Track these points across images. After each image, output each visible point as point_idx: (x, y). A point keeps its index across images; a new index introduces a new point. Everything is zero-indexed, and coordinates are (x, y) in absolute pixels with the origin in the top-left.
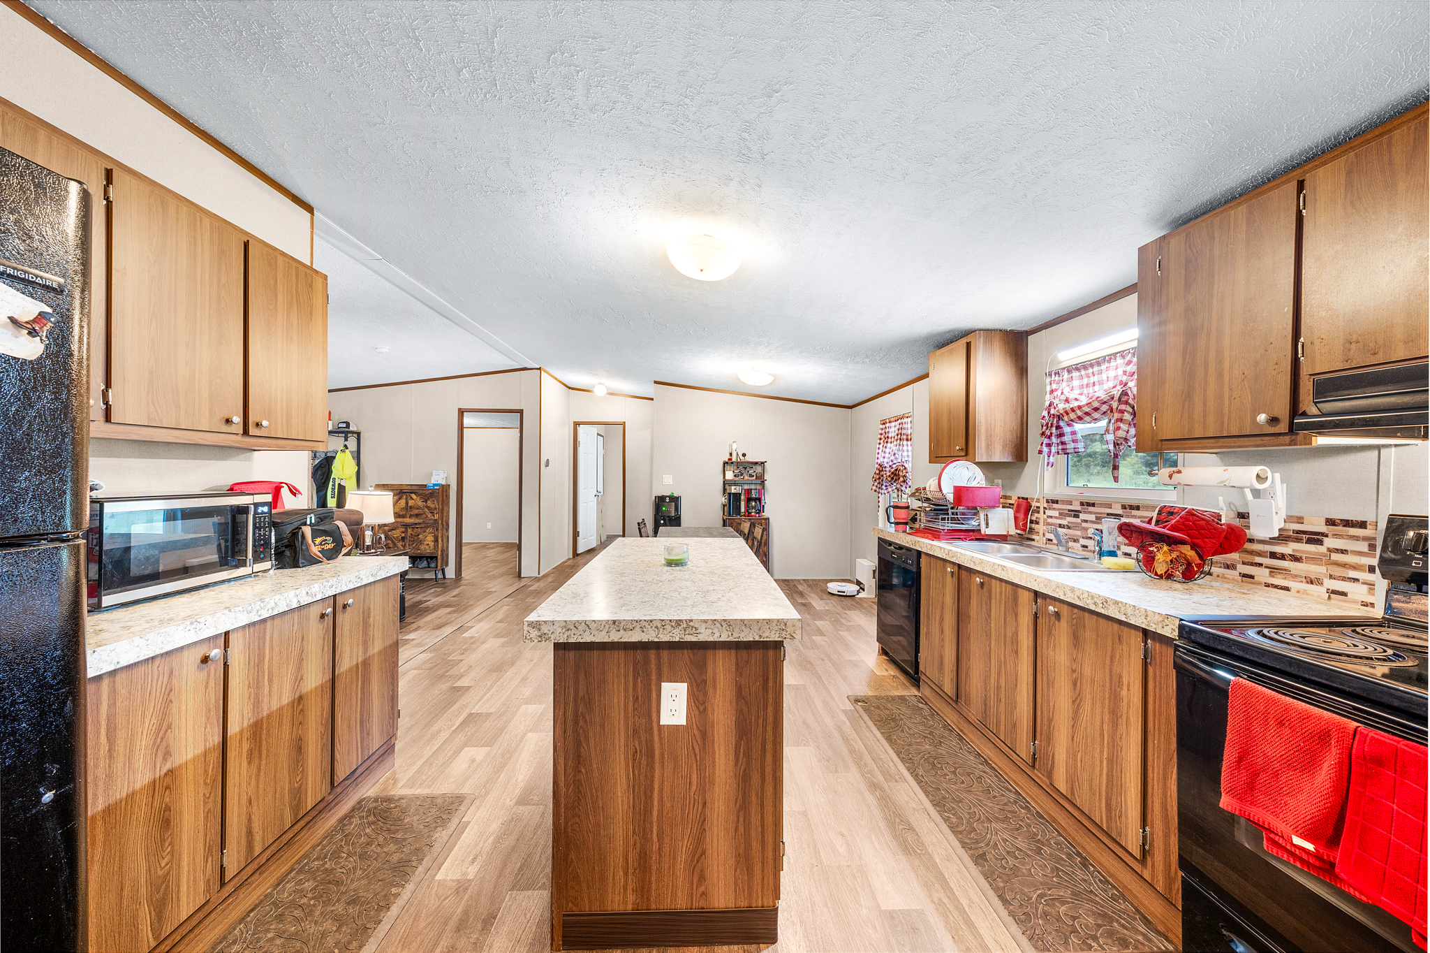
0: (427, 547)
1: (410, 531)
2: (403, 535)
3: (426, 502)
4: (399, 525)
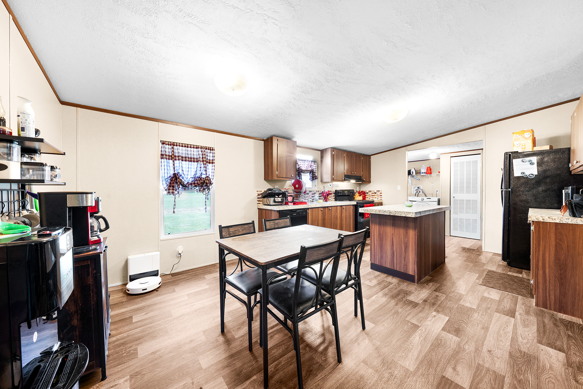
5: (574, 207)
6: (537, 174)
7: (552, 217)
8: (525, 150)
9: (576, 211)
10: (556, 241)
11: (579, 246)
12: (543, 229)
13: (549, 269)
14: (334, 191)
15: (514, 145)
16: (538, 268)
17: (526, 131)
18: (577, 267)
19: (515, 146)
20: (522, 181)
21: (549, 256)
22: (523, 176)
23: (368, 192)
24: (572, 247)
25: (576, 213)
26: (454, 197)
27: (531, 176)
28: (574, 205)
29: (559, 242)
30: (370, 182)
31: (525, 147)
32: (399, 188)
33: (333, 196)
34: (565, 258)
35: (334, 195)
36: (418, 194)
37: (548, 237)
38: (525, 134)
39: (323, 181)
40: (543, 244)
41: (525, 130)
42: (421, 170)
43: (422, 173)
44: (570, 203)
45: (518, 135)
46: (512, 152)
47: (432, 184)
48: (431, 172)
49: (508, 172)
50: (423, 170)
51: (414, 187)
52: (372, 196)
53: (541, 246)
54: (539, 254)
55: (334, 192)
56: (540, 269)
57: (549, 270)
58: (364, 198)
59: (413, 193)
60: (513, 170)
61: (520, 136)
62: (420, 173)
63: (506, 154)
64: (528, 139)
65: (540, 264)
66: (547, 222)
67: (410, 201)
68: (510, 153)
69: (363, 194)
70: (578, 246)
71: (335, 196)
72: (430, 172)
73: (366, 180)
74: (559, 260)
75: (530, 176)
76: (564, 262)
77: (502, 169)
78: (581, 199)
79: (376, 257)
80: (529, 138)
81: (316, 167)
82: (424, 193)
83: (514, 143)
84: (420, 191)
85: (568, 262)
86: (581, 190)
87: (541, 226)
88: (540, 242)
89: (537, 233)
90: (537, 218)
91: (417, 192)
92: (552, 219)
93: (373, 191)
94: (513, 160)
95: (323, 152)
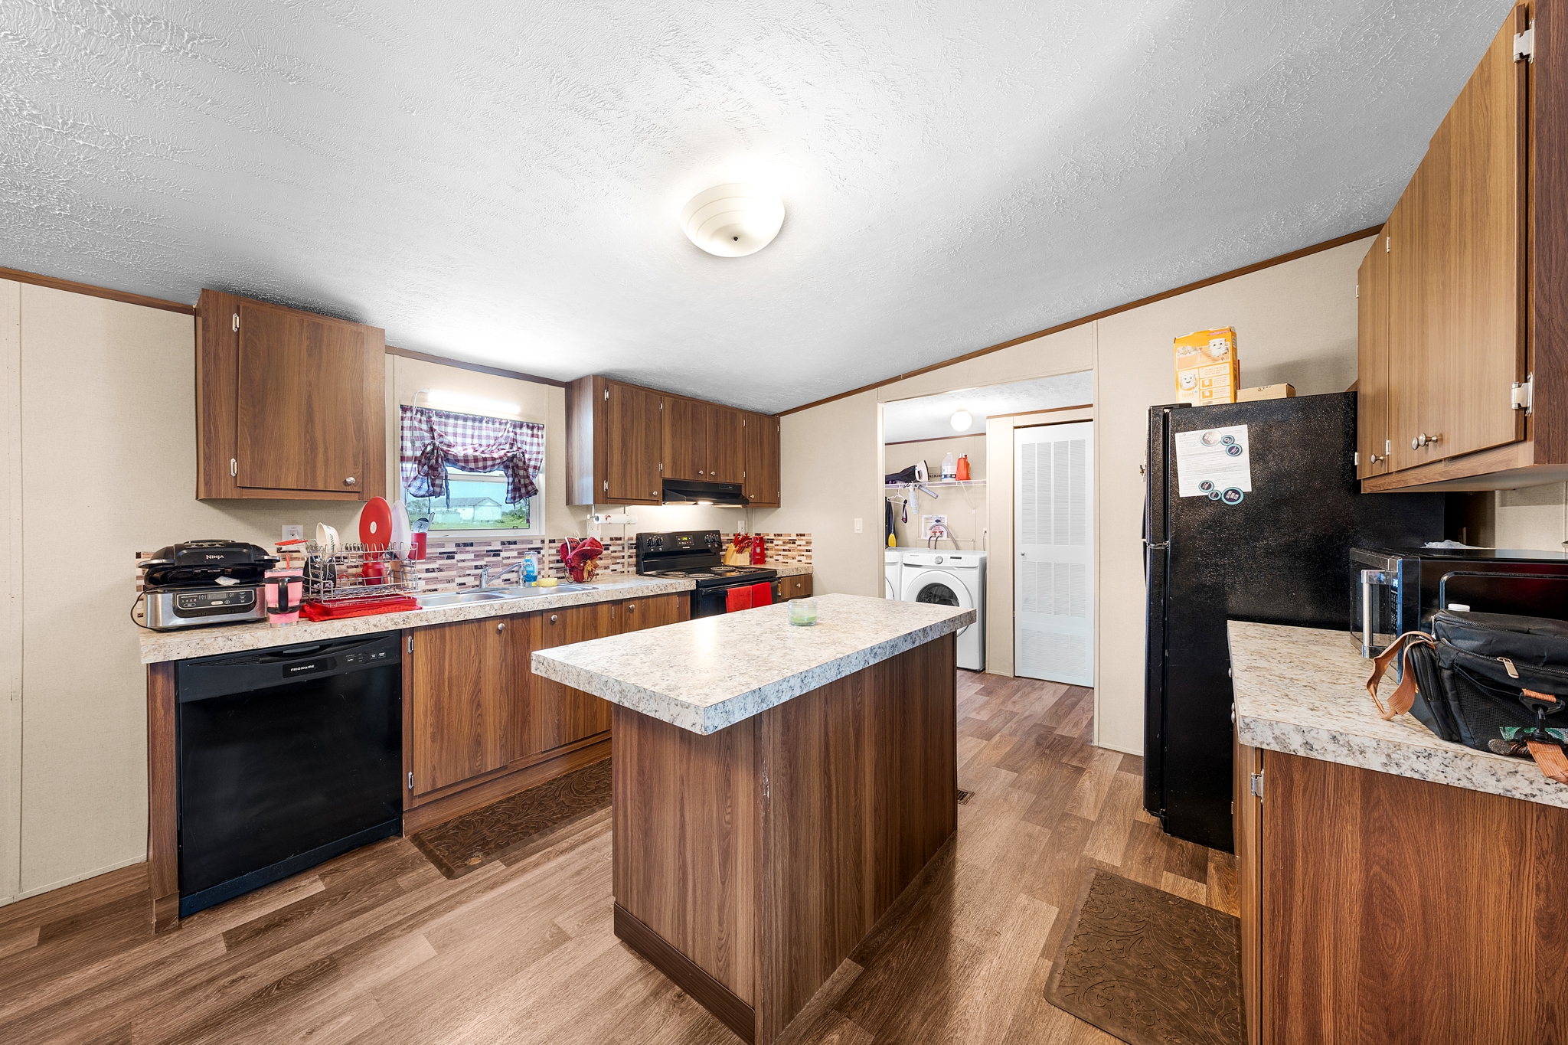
5: (1448, 685)
6: (1248, 488)
7: (1351, 737)
8: (1210, 402)
9: (1461, 709)
10: (1368, 871)
11: (1480, 912)
12: (1307, 797)
13: (1335, 1017)
14: (635, 537)
15: (1177, 384)
16: (1287, 1004)
17: (1213, 332)
18: (1474, 1031)
19: (1181, 387)
20: (1207, 513)
21: (1335, 947)
22: (1207, 497)
23: (773, 537)
24: (1448, 914)
25: (1460, 722)
26: (1023, 555)
27: (1233, 496)
28: (1446, 674)
29: (1384, 875)
30: (775, 503)
31: (1211, 392)
32: (858, 525)
33: (630, 557)
34: (1412, 970)
35: (634, 551)
36: (936, 540)
37: (1331, 845)
38: (1212, 342)
39: (572, 502)
40: (1305, 874)
41: (1211, 329)
42: (944, 468)
43: (946, 476)
44: (1428, 659)
45: (1189, 348)
46: (1171, 407)
47: (974, 511)
48: (968, 474)
49: (1161, 479)
50: (949, 469)
51: (927, 519)
52: (784, 550)
53: (1298, 886)
54: (1290, 929)
55: (634, 542)
56: (1292, 1011)
57: (1335, 1022)
58: (759, 558)
59: (923, 538)
60: (1177, 476)
61: (1195, 350)
62: (940, 476)
63: (1154, 411)
64: (1221, 361)
65: (1295, 983)
66: (1325, 762)
67: (905, 565)
68: (1166, 411)
69: (758, 546)
70: (1474, 911)
71: (637, 556)
72: (965, 472)
73: (761, 497)
74: (1385, 976)
75: (1228, 497)
76: (1408, 993)
77: (1144, 468)
78: (1484, 645)
79: (631, 878)
80: (1222, 359)
81: (542, 449)
82: (952, 538)
83: (1179, 375)
84: (941, 532)
85: (1428, 993)
86: (1445, 578)
87: (1297, 777)
88: (1293, 866)
89: (1279, 812)
90: (1278, 732)
91: (935, 533)
92: (1350, 749)
93: (786, 535)
94: (1177, 435)
95: (571, 388)
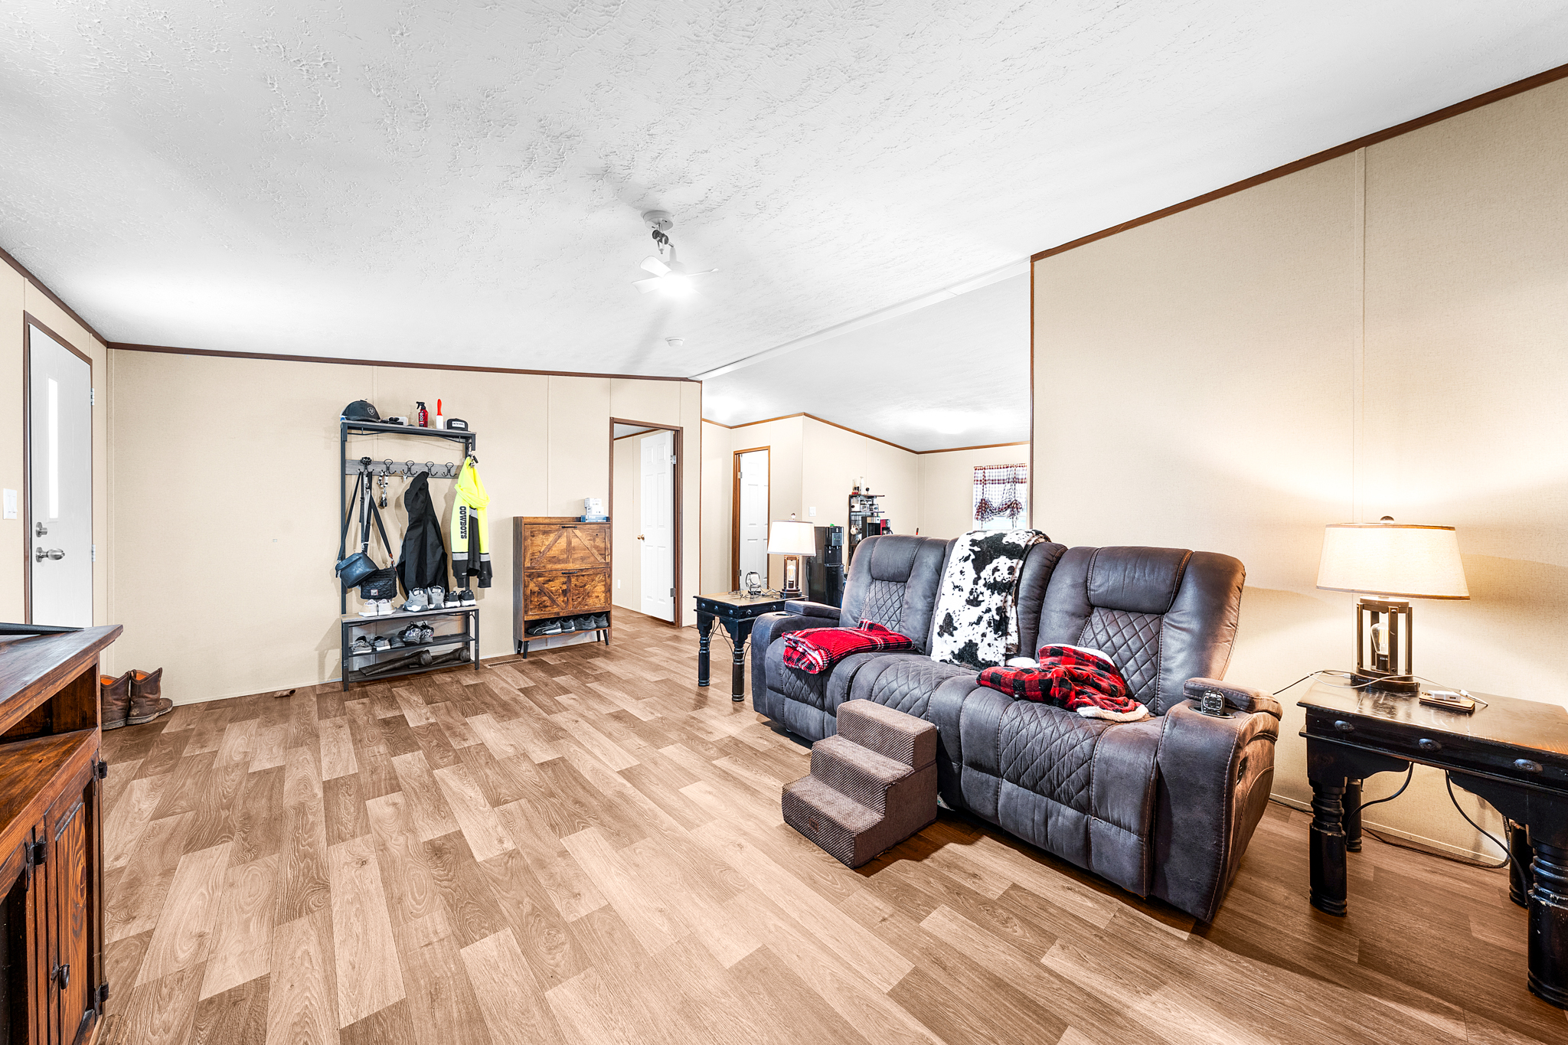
0: (596, 600)
1: (573, 580)
2: (565, 587)
3: (594, 540)
4: (559, 574)
